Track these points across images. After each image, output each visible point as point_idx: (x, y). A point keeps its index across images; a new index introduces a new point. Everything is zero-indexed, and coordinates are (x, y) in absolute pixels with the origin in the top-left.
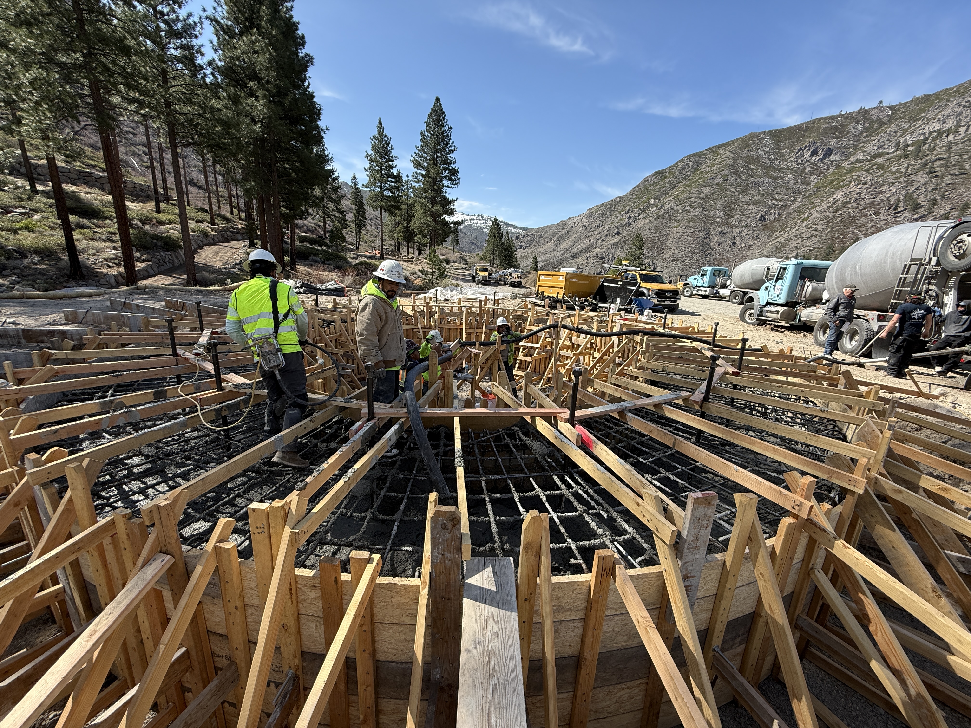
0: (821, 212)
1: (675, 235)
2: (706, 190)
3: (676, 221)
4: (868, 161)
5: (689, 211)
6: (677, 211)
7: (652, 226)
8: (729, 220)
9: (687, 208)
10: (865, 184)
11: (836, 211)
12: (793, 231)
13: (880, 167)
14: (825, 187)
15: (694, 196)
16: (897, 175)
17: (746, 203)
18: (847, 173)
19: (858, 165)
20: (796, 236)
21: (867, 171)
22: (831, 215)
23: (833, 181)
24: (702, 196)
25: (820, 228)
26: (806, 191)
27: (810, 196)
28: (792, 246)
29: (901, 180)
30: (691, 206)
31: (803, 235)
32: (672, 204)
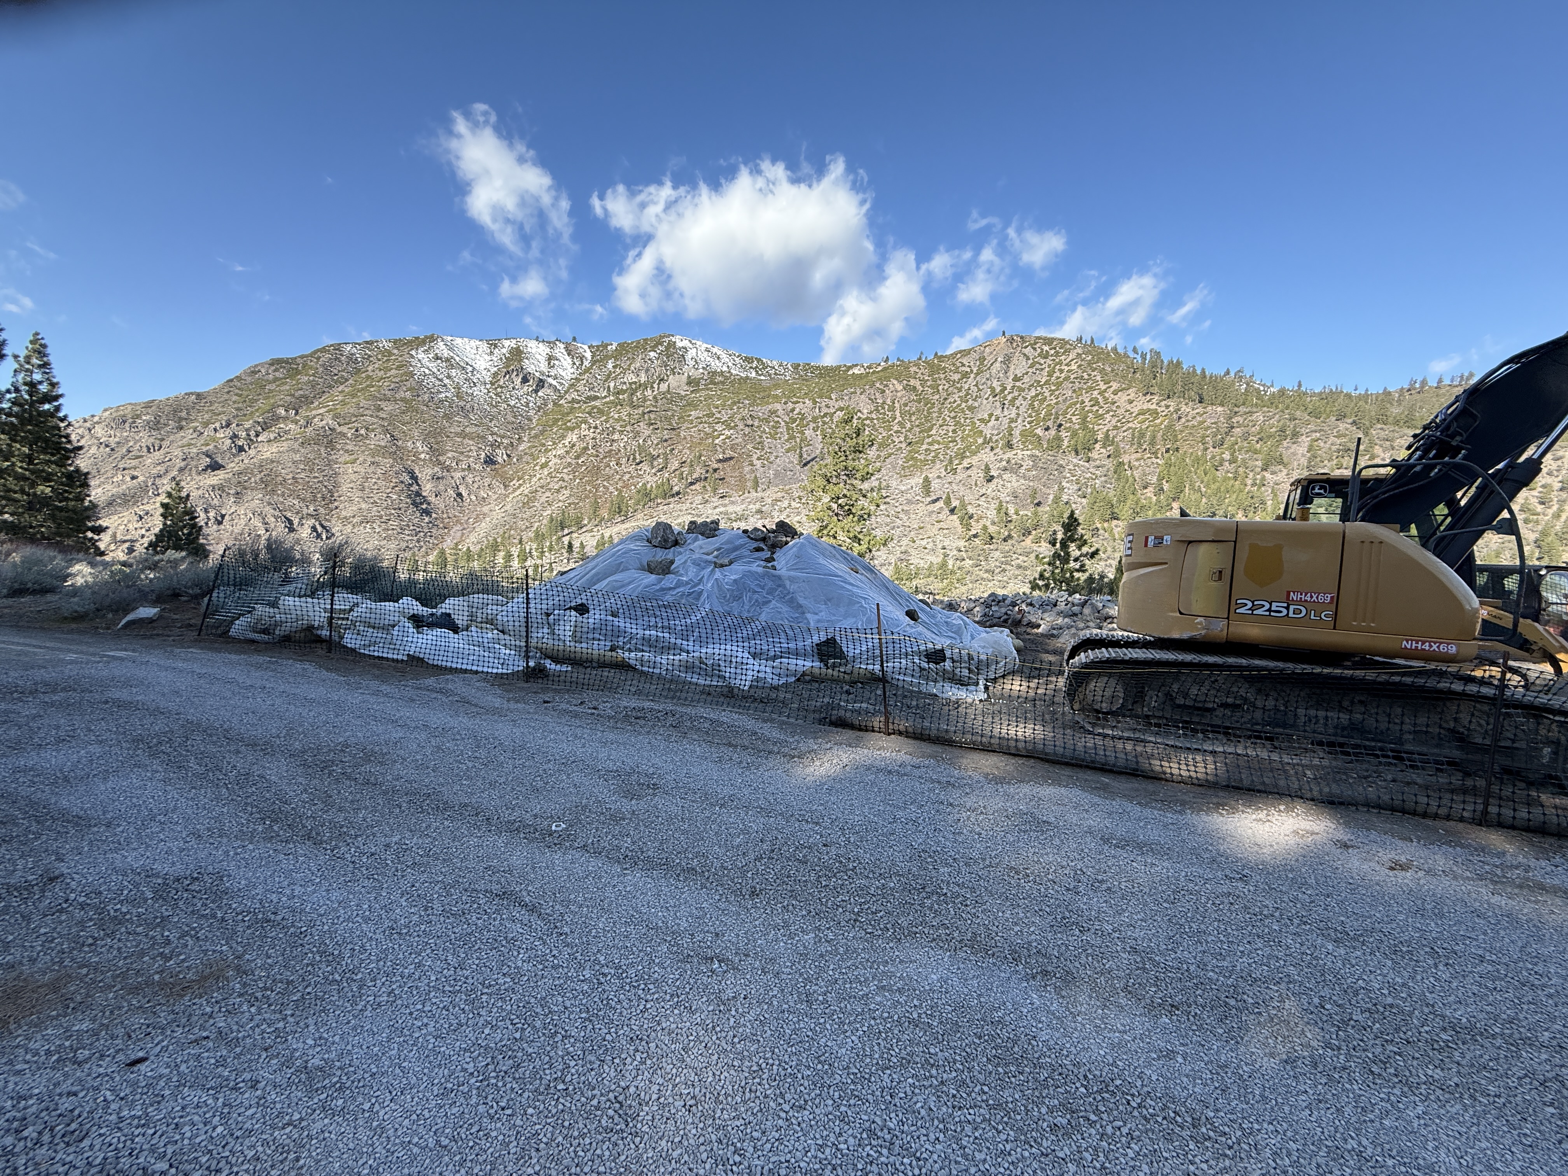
0: (561, 457)
1: (353, 477)
2: (388, 407)
3: (347, 451)
4: (585, 403)
5: (367, 437)
6: (344, 435)
7: (297, 457)
8: (441, 458)
9: (363, 432)
10: (596, 428)
11: (577, 457)
12: (535, 479)
13: (601, 412)
14: (550, 426)
15: (367, 412)
16: (622, 423)
17: (457, 434)
18: (568, 414)
19: (576, 405)
20: (542, 487)
21: (589, 413)
22: (574, 462)
23: (558, 420)
24: (382, 415)
25: (566, 478)
26: (530, 429)
27: (536, 436)
28: (543, 499)
29: (628, 428)
30: (367, 429)
31: (550, 486)
32: (329, 421)
